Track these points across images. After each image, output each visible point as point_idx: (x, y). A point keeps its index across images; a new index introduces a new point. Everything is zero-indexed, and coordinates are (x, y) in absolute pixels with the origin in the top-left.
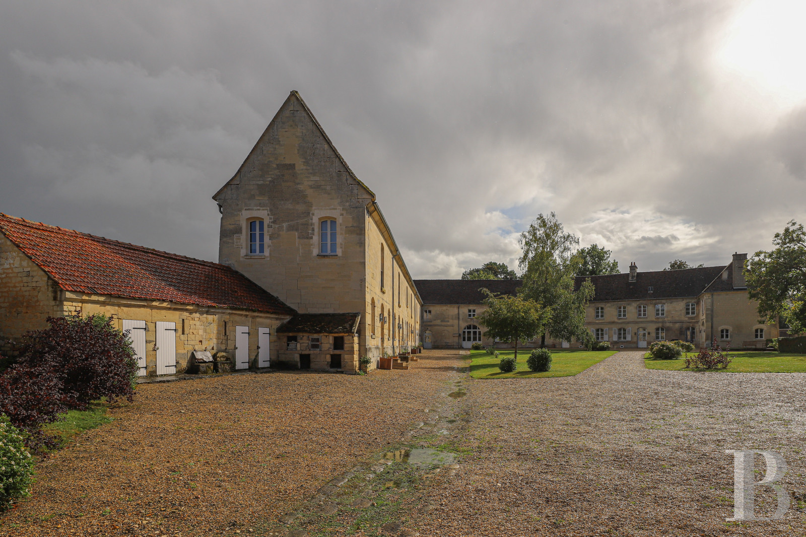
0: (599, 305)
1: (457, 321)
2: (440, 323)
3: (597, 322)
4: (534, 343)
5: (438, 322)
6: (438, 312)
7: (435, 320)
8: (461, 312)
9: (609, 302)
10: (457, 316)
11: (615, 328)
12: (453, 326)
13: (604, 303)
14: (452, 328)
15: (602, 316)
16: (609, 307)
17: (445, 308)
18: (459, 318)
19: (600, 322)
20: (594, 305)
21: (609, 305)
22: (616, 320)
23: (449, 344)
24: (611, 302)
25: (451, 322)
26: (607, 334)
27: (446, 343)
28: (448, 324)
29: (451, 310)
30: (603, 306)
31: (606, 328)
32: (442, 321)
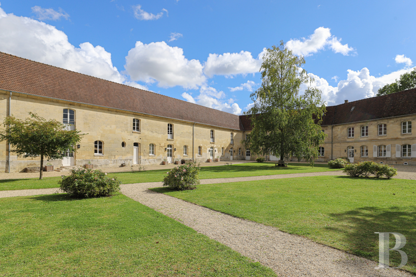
0: (382, 122)
3: (379, 138)
4: (324, 158)
9: (391, 119)
11: (399, 145)
13: (386, 120)
15: (385, 133)
16: (392, 123)
19: (383, 138)
20: (376, 122)
21: (391, 121)
22: (400, 137)
24: (394, 118)
26: (389, 151)
30: (385, 123)
31: (388, 144)
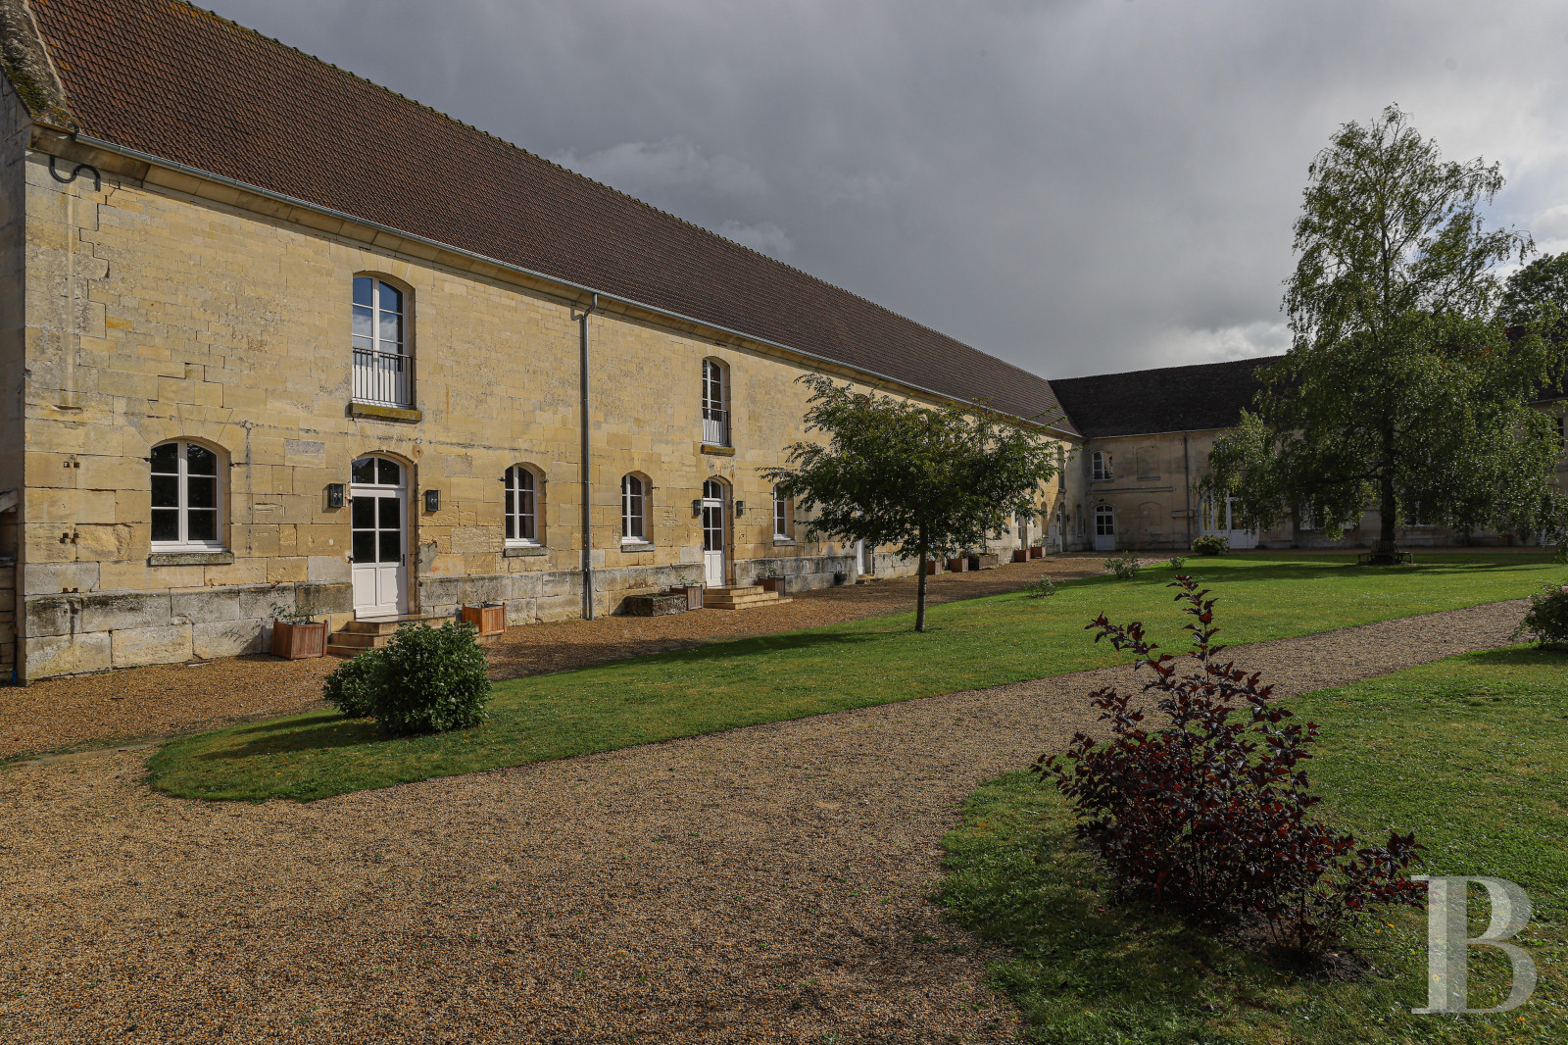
1: (1184, 477)
2: (1136, 485)
5: (1131, 481)
6: (1129, 456)
7: (1122, 477)
8: (1192, 452)
10: (1182, 464)
12: (1170, 489)
14: (1168, 494)
17: (1147, 443)
18: (1187, 468)
23: (1162, 539)
25: (1165, 480)
27: (1152, 535)
28: (1159, 484)
29: (1166, 449)
32: (1140, 479)
